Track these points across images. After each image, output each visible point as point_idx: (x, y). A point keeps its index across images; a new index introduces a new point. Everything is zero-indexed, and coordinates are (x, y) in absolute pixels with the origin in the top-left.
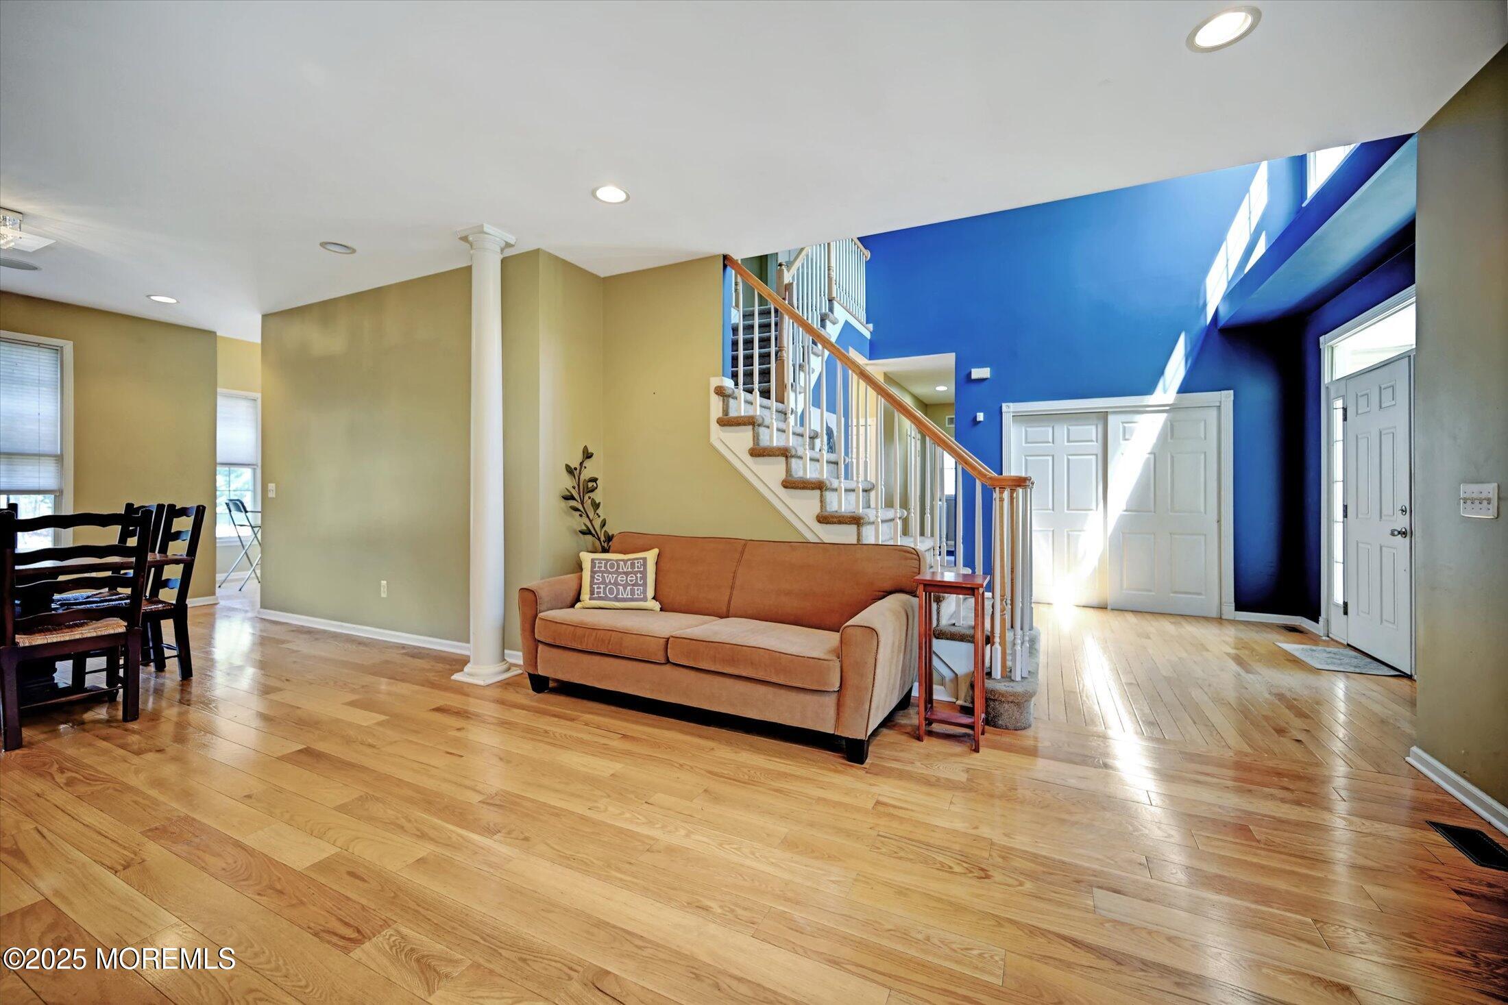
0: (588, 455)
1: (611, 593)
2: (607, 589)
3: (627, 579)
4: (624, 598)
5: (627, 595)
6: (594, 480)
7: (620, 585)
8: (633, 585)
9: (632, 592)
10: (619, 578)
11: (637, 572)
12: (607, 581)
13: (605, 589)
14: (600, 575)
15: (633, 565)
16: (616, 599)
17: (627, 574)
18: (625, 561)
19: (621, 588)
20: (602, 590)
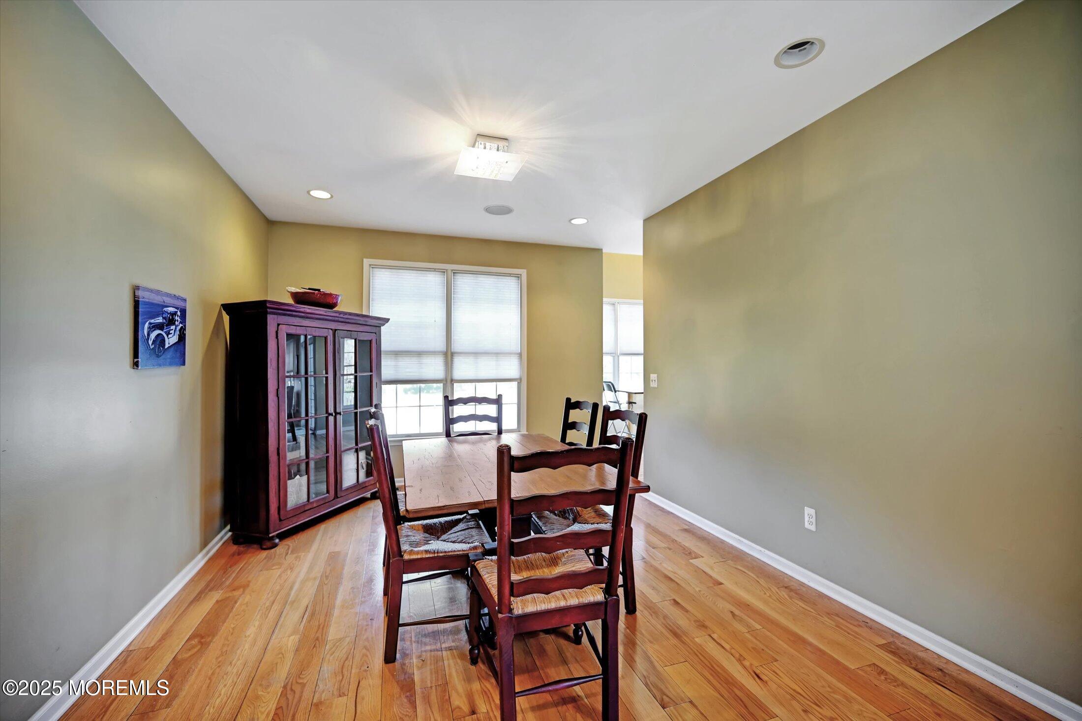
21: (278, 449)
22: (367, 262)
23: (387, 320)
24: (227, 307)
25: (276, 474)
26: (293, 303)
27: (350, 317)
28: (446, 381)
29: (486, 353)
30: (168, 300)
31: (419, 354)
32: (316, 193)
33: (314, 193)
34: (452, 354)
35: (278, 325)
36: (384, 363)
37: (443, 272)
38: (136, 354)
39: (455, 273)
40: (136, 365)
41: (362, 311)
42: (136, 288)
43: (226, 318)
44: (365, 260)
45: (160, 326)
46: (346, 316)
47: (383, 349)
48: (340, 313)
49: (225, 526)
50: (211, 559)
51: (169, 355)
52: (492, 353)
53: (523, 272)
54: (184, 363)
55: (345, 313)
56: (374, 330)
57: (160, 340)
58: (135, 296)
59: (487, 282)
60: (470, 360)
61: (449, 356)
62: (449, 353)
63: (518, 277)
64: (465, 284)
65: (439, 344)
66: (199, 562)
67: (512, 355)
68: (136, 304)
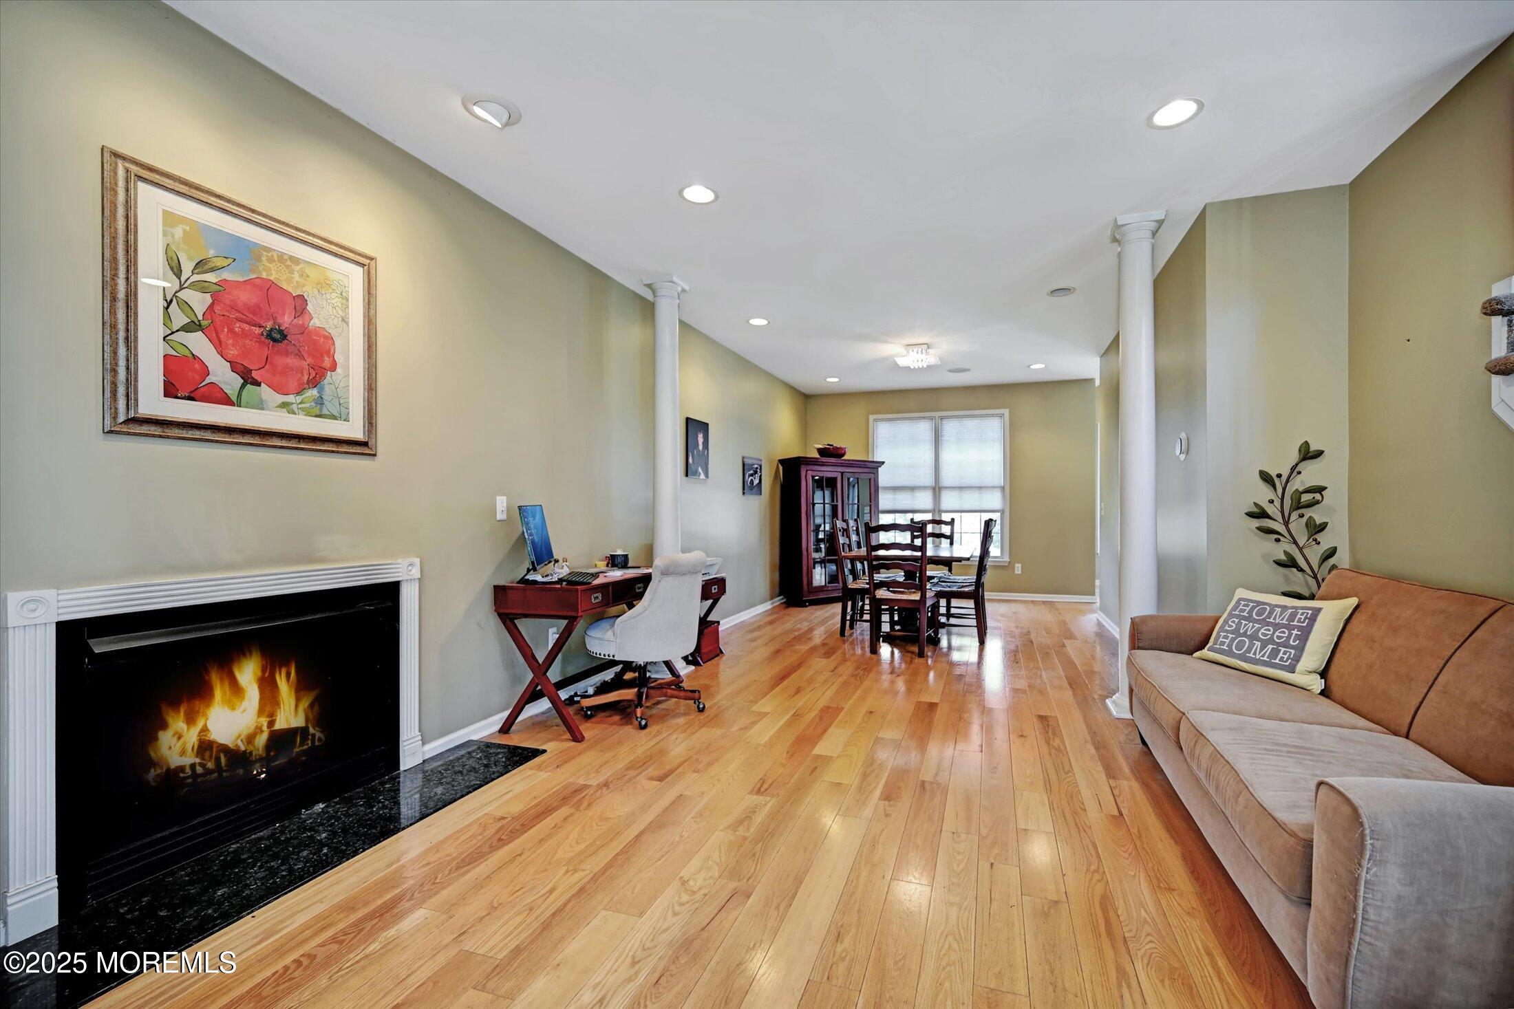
0: (1308, 454)
1: (1239, 647)
2: (1236, 641)
3: (1274, 633)
4: (1255, 659)
5: (1263, 656)
6: (1320, 490)
7: (1259, 640)
8: (1279, 644)
9: (1275, 653)
10: (1262, 631)
11: (1294, 628)
12: (1241, 631)
13: (1233, 640)
14: (1236, 621)
15: (1292, 617)
16: (1244, 658)
17: (1277, 626)
18: (1284, 608)
19: (1258, 644)
20: (1227, 641)
21: (807, 548)
22: (871, 417)
23: (883, 463)
24: (782, 462)
25: (806, 563)
26: (819, 457)
27: (854, 463)
28: (934, 511)
29: (970, 488)
30: (755, 462)
31: (912, 489)
32: (829, 380)
33: (828, 380)
34: (940, 488)
35: (807, 471)
36: (881, 496)
37: (931, 418)
38: (744, 489)
39: (942, 418)
40: (744, 493)
41: (868, 456)
42: (743, 458)
43: (781, 468)
44: (870, 416)
45: (752, 475)
46: (850, 462)
47: (880, 485)
48: (846, 460)
49: (779, 596)
50: (774, 607)
51: (756, 489)
52: (975, 487)
53: (1006, 412)
54: (761, 494)
55: (849, 460)
56: (872, 471)
57: (752, 482)
58: (743, 461)
59: (971, 424)
60: (955, 494)
61: (937, 490)
62: (937, 489)
63: (1001, 416)
64: (951, 428)
65: (928, 480)
66: (768, 606)
67: (995, 489)
68: (744, 465)
